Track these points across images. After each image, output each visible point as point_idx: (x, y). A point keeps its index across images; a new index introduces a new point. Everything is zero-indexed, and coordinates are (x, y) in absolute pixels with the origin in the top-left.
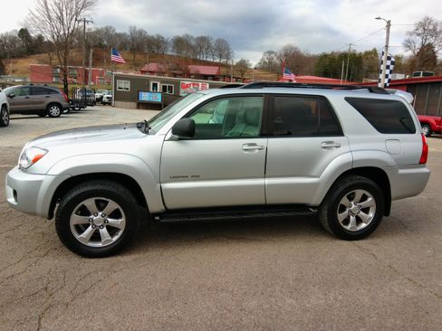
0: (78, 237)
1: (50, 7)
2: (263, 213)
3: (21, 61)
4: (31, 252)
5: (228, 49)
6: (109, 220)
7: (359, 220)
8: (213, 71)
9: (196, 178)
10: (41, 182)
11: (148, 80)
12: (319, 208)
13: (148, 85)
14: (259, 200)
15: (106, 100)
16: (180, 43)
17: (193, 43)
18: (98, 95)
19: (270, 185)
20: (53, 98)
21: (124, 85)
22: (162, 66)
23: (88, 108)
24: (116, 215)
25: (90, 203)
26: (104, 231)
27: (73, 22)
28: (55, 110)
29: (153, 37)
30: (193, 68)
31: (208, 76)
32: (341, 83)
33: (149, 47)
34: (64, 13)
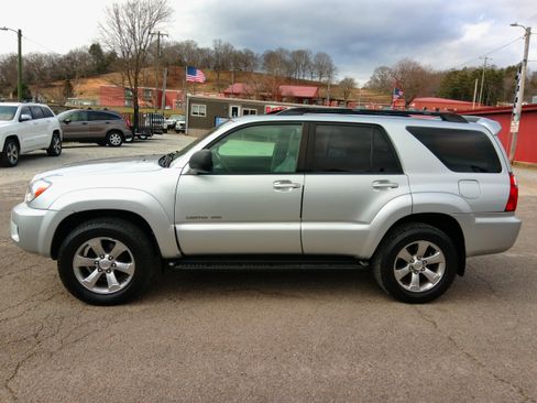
0: (81, 280)
1: (121, 19)
2: (300, 264)
3: (91, 80)
4: (35, 295)
5: (331, 65)
6: (118, 264)
7: (423, 279)
8: (309, 92)
9: (217, 219)
10: (42, 217)
11: (227, 104)
12: (371, 261)
13: (227, 110)
14: (294, 248)
15: (180, 127)
16: (271, 58)
17: (288, 58)
18: (171, 121)
19: (306, 231)
20: (114, 124)
21: (200, 109)
22: (248, 87)
23: (155, 136)
24: (124, 258)
25: (95, 243)
26: (111, 276)
27: (146, 36)
28: (115, 139)
29: (240, 52)
30: (286, 89)
31: (305, 98)
32: (474, 108)
33: (236, 65)
34: (136, 25)
